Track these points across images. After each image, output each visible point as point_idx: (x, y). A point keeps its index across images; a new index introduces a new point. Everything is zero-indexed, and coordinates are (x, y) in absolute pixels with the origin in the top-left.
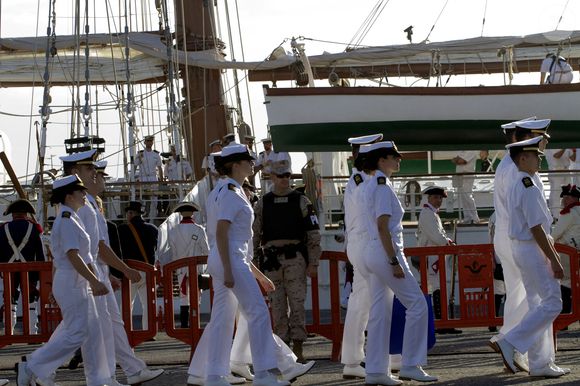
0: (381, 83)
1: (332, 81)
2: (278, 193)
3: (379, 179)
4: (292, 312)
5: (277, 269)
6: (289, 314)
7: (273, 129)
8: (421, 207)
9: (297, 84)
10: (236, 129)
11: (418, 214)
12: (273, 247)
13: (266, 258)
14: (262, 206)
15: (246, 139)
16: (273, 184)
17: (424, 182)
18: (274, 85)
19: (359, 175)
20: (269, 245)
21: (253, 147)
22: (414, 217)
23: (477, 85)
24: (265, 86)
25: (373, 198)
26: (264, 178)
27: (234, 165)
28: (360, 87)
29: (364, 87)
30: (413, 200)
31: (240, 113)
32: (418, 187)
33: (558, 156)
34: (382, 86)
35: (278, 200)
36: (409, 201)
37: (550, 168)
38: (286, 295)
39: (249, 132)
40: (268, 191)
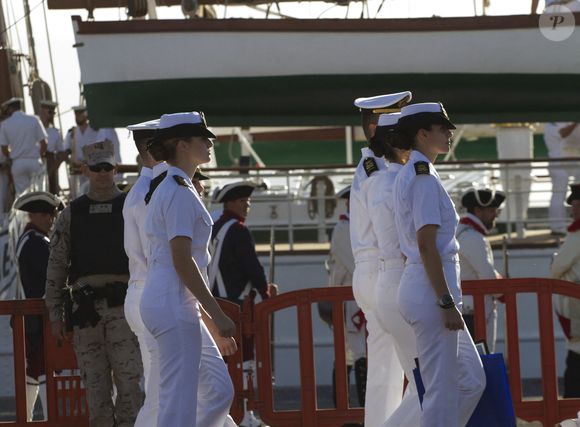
0: (268, 12)
1: (186, 10)
2: (96, 196)
3: (417, 165)
4: (119, 395)
5: (94, 326)
6: (114, 399)
7: (89, 90)
8: (335, 219)
9: (129, 14)
10: (26, 90)
11: (329, 232)
12: (88, 287)
13: (75, 306)
14: (69, 219)
15: (44, 106)
16: (88, 182)
17: (340, 179)
18: (91, 15)
19: (373, 160)
20: (80, 284)
21: (56, 119)
22: (323, 235)
23: (430, 16)
24: (76, 19)
25: (409, 198)
26: (75, 171)
27: (180, 143)
28: (232, 19)
29: (241, 20)
30: (321, 208)
31: (33, 62)
32: (330, 186)
33: (565, 133)
34: (271, 17)
35: (96, 209)
36: (316, 210)
37: (552, 154)
38: (109, 367)
39: (48, 95)
40: (80, 192)
